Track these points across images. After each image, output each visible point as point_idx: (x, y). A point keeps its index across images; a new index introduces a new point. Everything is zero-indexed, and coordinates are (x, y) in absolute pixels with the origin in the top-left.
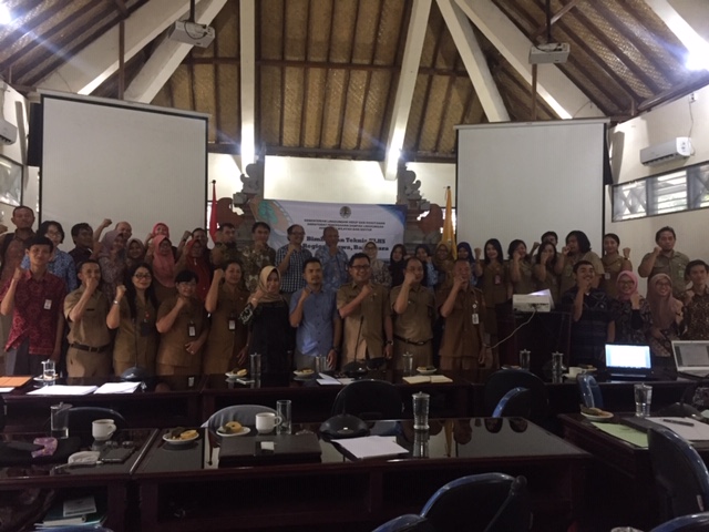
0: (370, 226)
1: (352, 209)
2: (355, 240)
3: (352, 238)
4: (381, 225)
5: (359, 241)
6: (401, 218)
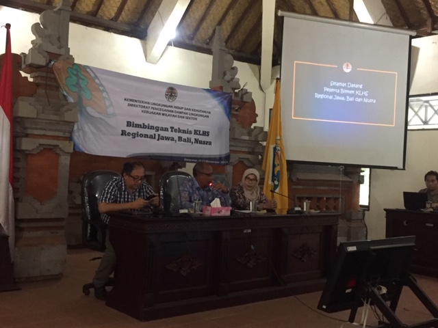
0: (195, 114)
1: (179, 92)
2: (180, 131)
3: (176, 127)
4: (206, 114)
5: (184, 132)
6: (225, 109)
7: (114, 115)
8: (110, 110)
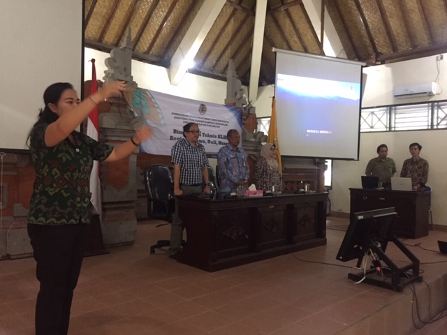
0: (218, 123)
1: (208, 107)
3: (206, 133)
6: (238, 119)
7: (165, 125)
8: (162, 122)
